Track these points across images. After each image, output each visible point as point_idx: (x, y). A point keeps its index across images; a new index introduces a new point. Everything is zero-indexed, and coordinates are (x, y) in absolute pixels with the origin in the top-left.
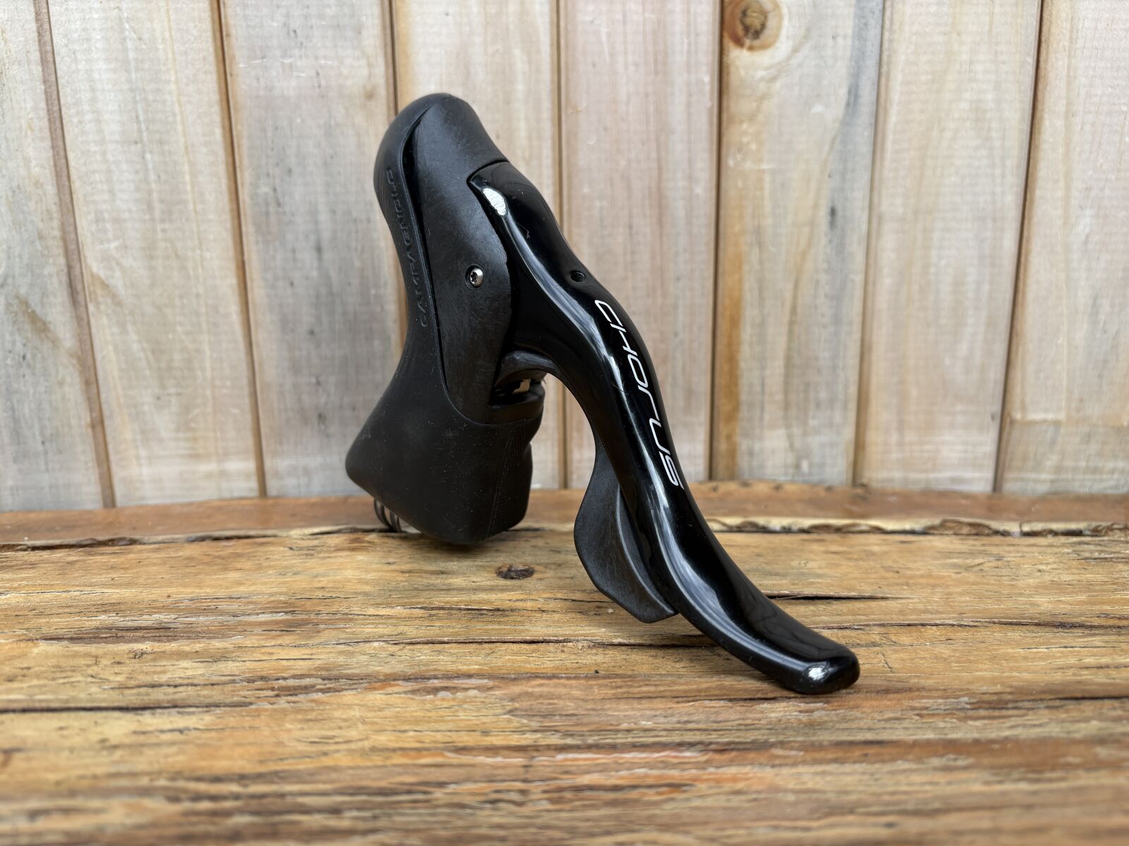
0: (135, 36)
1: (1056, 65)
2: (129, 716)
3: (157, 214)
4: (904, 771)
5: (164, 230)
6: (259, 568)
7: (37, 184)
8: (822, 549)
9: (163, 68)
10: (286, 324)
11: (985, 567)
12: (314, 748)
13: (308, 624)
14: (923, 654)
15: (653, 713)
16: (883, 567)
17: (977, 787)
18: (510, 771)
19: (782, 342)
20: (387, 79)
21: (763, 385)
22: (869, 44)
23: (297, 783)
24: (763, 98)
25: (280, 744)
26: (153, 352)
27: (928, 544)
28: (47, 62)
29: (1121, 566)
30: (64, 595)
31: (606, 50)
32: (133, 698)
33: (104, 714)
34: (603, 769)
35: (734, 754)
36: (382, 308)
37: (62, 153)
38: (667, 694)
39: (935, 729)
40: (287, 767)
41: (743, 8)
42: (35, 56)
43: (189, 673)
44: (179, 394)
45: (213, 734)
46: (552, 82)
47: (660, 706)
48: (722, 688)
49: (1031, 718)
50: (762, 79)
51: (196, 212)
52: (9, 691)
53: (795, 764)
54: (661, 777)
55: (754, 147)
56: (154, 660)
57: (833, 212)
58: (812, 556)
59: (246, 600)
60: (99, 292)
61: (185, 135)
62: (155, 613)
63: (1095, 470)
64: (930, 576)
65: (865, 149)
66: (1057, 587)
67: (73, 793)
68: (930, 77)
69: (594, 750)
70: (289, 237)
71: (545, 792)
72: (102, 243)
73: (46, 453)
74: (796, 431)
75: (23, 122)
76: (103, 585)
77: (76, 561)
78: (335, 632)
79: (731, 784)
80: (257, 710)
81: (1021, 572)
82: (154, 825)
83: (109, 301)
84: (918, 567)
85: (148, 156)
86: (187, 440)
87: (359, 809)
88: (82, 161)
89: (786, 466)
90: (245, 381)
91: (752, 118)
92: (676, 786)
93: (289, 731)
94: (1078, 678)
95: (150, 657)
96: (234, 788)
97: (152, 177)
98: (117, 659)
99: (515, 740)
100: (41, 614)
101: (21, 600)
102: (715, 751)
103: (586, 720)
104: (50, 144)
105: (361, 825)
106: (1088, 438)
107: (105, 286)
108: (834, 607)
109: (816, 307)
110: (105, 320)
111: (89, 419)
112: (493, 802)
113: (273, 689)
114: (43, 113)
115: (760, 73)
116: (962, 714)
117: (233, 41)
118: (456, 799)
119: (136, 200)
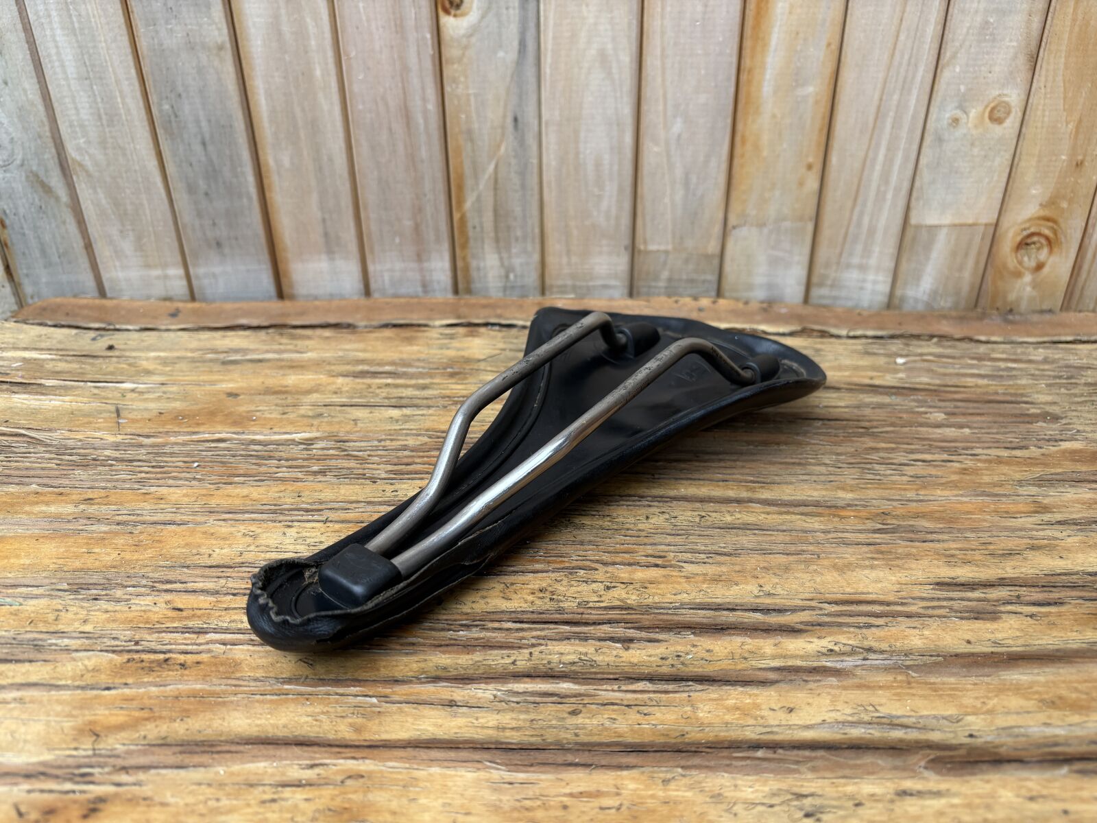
0: (77, 14)
3: (105, 122)
5: (110, 132)
7: (32, 104)
9: (96, 33)
10: (191, 189)
20: (230, 36)
21: (481, 227)
22: (530, 13)
24: (466, 48)
26: (114, 204)
28: (27, 30)
31: (364, 18)
36: (246, 180)
37: (45, 85)
42: (20, 26)
44: (133, 230)
46: (333, 39)
50: (463, 36)
51: (127, 120)
55: (462, 79)
57: (516, 120)
60: (78, 168)
61: (114, 74)
65: (532, 79)
68: (570, 33)
70: (186, 136)
72: (75, 139)
73: (62, 263)
74: (505, 255)
75: (19, 67)
83: (84, 174)
85: (95, 87)
86: (142, 256)
88: (57, 90)
89: (499, 277)
90: (171, 223)
97: (99, 100)
104: (36, 80)
106: (687, 261)
107: (80, 165)
109: (510, 179)
110: (83, 186)
111: (83, 244)
114: (30, 62)
115: (462, 32)
117: (136, 16)
119: (91, 114)
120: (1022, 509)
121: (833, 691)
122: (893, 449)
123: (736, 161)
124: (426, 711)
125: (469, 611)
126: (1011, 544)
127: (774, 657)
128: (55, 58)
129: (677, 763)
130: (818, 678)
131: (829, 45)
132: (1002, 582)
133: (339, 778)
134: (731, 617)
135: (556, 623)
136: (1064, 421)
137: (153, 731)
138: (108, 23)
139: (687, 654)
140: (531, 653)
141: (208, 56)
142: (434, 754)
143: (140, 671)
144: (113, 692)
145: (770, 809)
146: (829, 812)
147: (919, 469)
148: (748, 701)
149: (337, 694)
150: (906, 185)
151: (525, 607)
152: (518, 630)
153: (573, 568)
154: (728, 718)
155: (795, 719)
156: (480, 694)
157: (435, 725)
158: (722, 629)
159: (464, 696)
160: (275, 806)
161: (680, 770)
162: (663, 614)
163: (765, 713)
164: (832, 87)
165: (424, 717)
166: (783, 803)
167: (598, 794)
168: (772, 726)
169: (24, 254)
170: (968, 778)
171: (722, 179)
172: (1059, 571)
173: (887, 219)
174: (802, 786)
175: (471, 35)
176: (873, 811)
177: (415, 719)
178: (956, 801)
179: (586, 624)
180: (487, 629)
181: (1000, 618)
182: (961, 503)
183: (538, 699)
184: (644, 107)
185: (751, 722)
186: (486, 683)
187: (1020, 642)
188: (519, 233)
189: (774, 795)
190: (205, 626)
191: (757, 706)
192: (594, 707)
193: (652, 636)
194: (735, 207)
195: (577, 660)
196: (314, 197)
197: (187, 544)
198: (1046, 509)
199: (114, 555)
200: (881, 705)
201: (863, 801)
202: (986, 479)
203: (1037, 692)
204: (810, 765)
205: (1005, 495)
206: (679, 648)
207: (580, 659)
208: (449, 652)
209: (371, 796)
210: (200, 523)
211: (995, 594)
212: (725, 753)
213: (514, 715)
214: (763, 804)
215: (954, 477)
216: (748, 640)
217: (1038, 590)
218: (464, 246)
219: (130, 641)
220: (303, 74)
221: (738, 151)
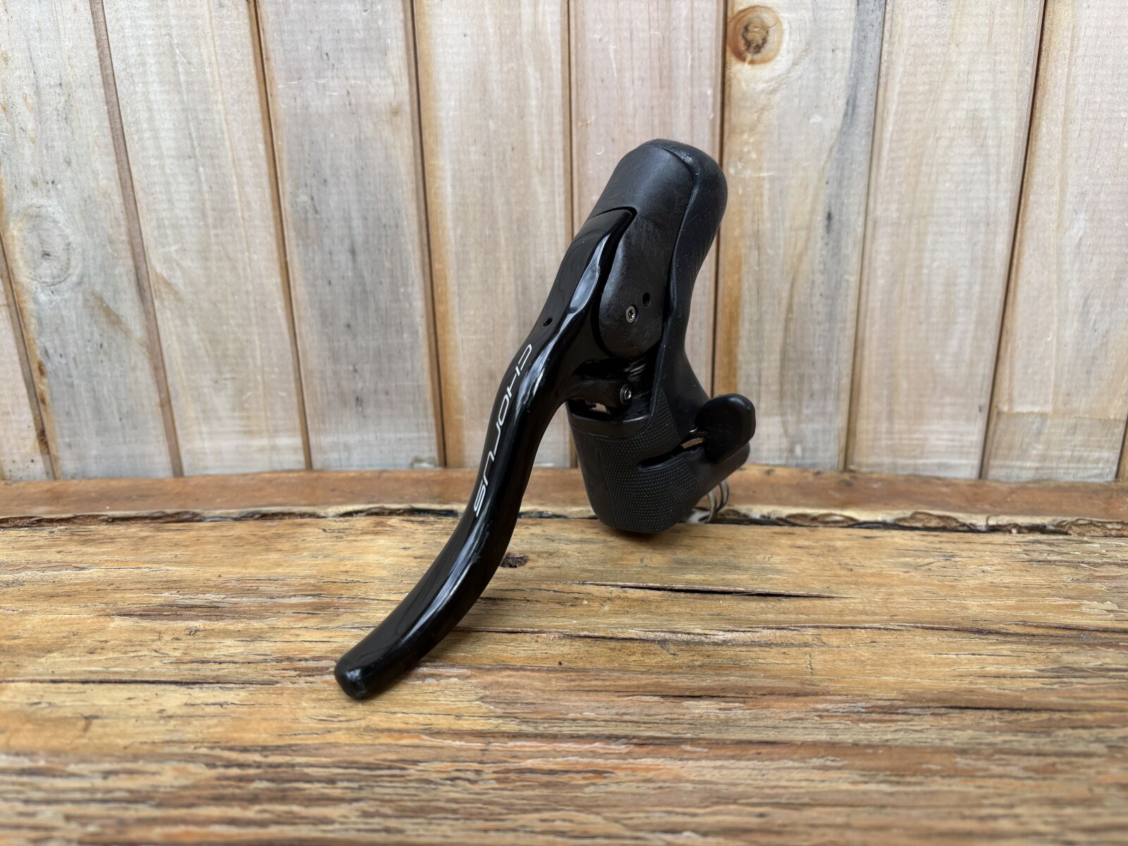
0: (185, 61)
1: (1056, 73)
2: (183, 689)
3: (210, 221)
4: (788, 768)
5: (216, 235)
6: (296, 549)
7: (106, 195)
8: (789, 543)
9: (211, 90)
10: (326, 318)
11: (933, 567)
12: (321, 726)
13: (329, 607)
14: (844, 656)
15: (597, 705)
16: (840, 564)
17: (845, 786)
18: (471, 754)
19: (779, 336)
20: (411, 96)
21: (760, 377)
22: (868, 56)
23: (305, 756)
24: (763, 109)
25: (296, 720)
26: (210, 341)
27: (889, 540)
28: (109, 84)
29: (1063, 570)
30: (137, 571)
31: (614, 66)
32: (186, 673)
33: (164, 687)
34: (544, 755)
35: (651, 747)
36: (411, 305)
37: (126, 167)
38: (611, 688)
39: (830, 730)
40: (298, 742)
41: (745, 24)
42: (98, 79)
43: (232, 651)
44: (233, 379)
45: (245, 709)
46: (563, 97)
47: (605, 699)
48: (658, 685)
49: (917, 724)
50: (763, 91)
51: (243, 218)
52: (90, 663)
53: (699, 759)
54: (589, 764)
56: (205, 637)
57: (829, 217)
58: (778, 550)
59: (281, 582)
60: (163, 289)
61: (232, 150)
62: (209, 592)
63: (1080, 460)
64: (879, 574)
65: (862, 157)
66: (995, 590)
67: (136, 758)
68: (927, 87)
69: (539, 739)
70: (326, 241)
71: (495, 772)
72: (163, 246)
73: (123, 427)
74: (791, 418)
75: (90, 139)
76: (169, 562)
77: (147, 537)
78: (351, 617)
79: (644, 774)
80: (281, 688)
81: (967, 573)
82: (194, 787)
83: (172, 297)
84: (873, 564)
85: (201, 169)
86: (242, 418)
87: (349, 781)
88: (143, 173)
89: (780, 450)
90: (291, 368)
91: (752, 129)
92: (599, 773)
93: (304, 708)
94: (973, 687)
95: (201, 634)
96: (257, 757)
97: (205, 188)
98: (176, 636)
99: (481, 725)
100: (117, 589)
101: (102, 574)
102: (635, 744)
103: (541, 708)
104: (114, 158)
105: (350, 795)
106: (1073, 429)
107: (168, 284)
108: (783, 604)
109: (812, 306)
110: (169, 314)
111: (158, 400)
112: (453, 779)
113: (295, 669)
114: (107, 131)
115: (761, 86)
116: (856, 717)
117: (273, 64)
118: (426, 776)
119: (192, 209)
128: (145, 126)
138: (230, 76)
141: (374, 124)
169: (68, 414)
175: (774, 91)
220: (513, 149)
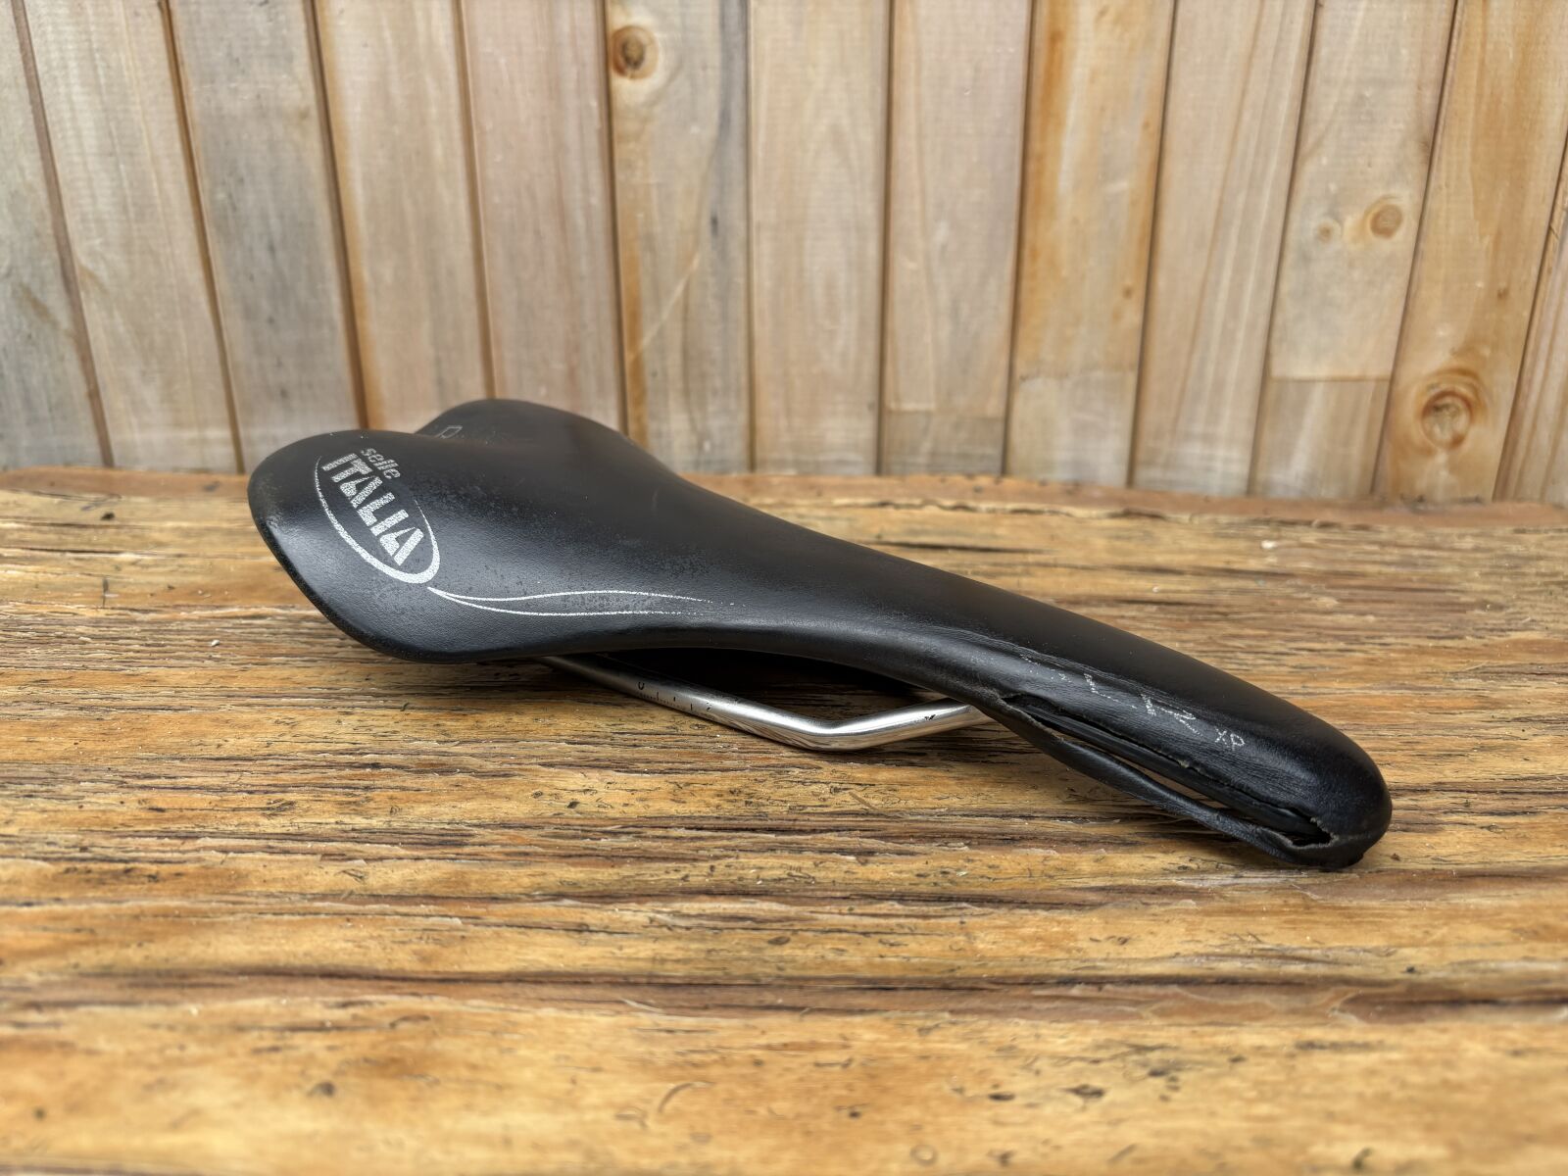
0: (104, 65)
5: (138, 230)
9: (129, 91)
10: (249, 313)
19: (678, 337)
20: (318, 102)
21: (664, 373)
22: (735, 75)
24: (645, 120)
26: (137, 334)
28: (33, 86)
31: (506, 78)
36: (328, 301)
37: (50, 163)
41: (623, 42)
44: (161, 371)
46: (461, 106)
50: (642, 104)
51: (164, 214)
55: (640, 163)
57: (714, 222)
60: (88, 281)
61: (150, 149)
65: (739, 165)
70: (246, 237)
72: (88, 240)
73: (53, 418)
74: (698, 415)
75: (16, 136)
83: (97, 289)
85: (122, 167)
86: (171, 410)
88: (67, 169)
89: (691, 446)
90: (216, 361)
91: (637, 138)
97: (126, 184)
104: (39, 155)
106: (957, 427)
107: (92, 276)
109: (706, 306)
110: (94, 306)
111: (87, 392)
114: (32, 128)
115: (641, 99)
117: (186, 68)
119: (114, 204)
120: (1462, 705)
121: (1189, 918)
122: (1264, 637)
123: (1025, 284)
124: (539, 937)
125: (618, 816)
126: (1452, 742)
127: (1094, 875)
128: (68, 125)
129: (942, 1007)
130: (1165, 900)
131: (1146, 125)
132: (1440, 787)
133: (387, 1020)
134: (1027, 826)
135: (753, 830)
136: (1511, 610)
137: (89, 958)
138: (147, 79)
139: (959, 870)
140: (712, 868)
141: (285, 127)
142: (548, 991)
143: (83, 884)
144: (36, 909)
145: (1094, 1067)
146: (1190, 1069)
147: (1305, 659)
148: (1056, 929)
149: (397, 914)
150: (1263, 322)
151: (705, 811)
152: (693, 839)
153: (783, 766)
154: (1025, 950)
155: (1129, 951)
156: (628, 916)
157: (552, 955)
158: (1013, 839)
159: (602, 919)
160: (277, 1057)
161: (947, 1016)
162: (921, 822)
163: (1084, 944)
164: (1152, 183)
165: (535, 944)
166: (1113, 1058)
167: (813, 1046)
168: (1095, 960)
170: (1411, 1026)
171: (1005, 309)
172: (1525, 776)
173: (1239, 369)
174: (1145, 1036)
175: (654, 103)
176: (1262, 1069)
177: (521, 947)
178: (1395, 1056)
179: (801, 832)
180: (646, 838)
181: (1441, 830)
182: (1371, 697)
183: (720, 924)
184: (895, 206)
185: (1061, 955)
186: (639, 902)
187: (1475, 859)
188: (718, 383)
189: (1099, 1047)
190: (197, 830)
191: (1073, 937)
192: (810, 934)
193: (904, 847)
194: (1025, 349)
195: (786, 876)
196: (426, 327)
197: (185, 733)
198: (1497, 705)
199: (69, 744)
200: (1265, 934)
201: (1245, 1056)
202: (1404, 671)
203: (1509, 920)
204: (1155, 1007)
205: (1435, 689)
206: (945, 863)
207: (789, 874)
208: (583, 865)
209: (438, 1045)
210: (210, 709)
211: (1429, 801)
212: (1021, 991)
213: (681, 944)
214: (1082, 1059)
215: (1356, 668)
216: (1053, 853)
217: (1495, 797)
218: (640, 401)
219: (74, 847)
220: (418, 153)
221: (1027, 268)
